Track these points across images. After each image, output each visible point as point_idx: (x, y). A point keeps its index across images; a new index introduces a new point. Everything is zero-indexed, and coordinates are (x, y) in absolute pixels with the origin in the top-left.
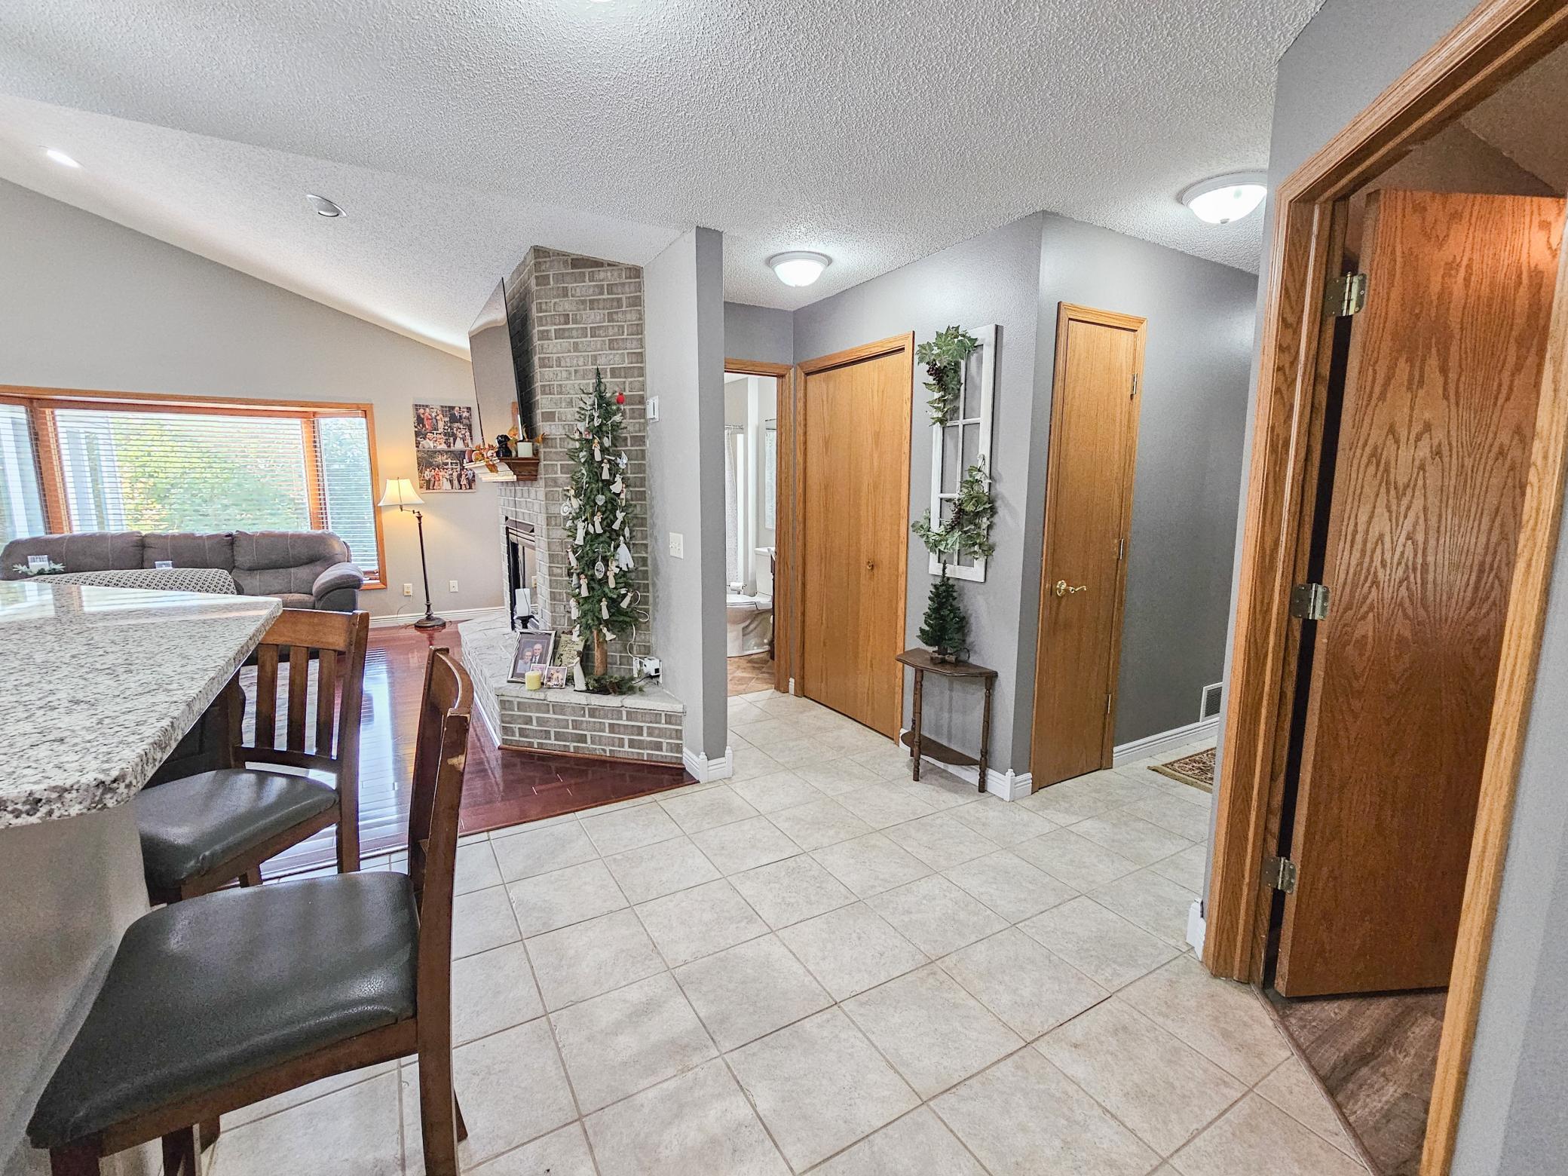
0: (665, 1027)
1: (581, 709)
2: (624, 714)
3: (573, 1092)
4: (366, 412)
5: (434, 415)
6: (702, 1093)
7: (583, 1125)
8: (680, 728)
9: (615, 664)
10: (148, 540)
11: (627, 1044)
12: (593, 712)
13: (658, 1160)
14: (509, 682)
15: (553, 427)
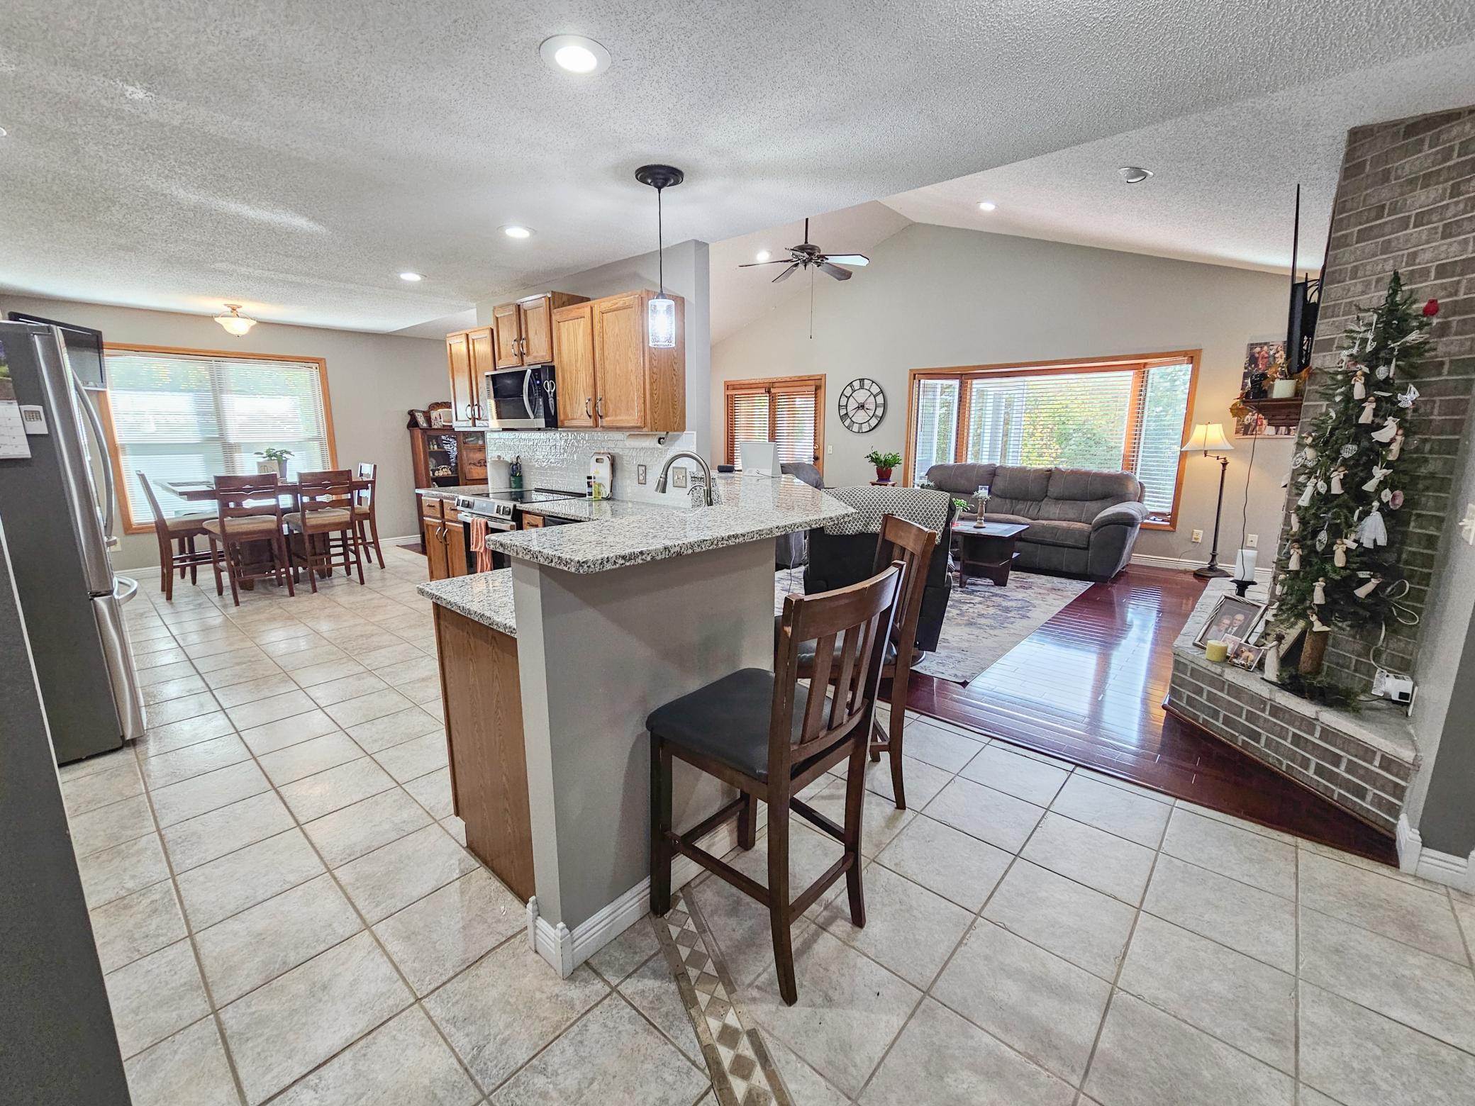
0: (1054, 1016)
1: (1261, 702)
2: (1318, 729)
3: (939, 975)
4: (1192, 357)
5: (1272, 353)
6: (1026, 1088)
7: (922, 999)
8: (1403, 783)
9: (1348, 668)
10: (998, 471)
11: (1011, 992)
12: (1277, 711)
13: (942, 1078)
14: (1195, 644)
15: (1328, 358)
